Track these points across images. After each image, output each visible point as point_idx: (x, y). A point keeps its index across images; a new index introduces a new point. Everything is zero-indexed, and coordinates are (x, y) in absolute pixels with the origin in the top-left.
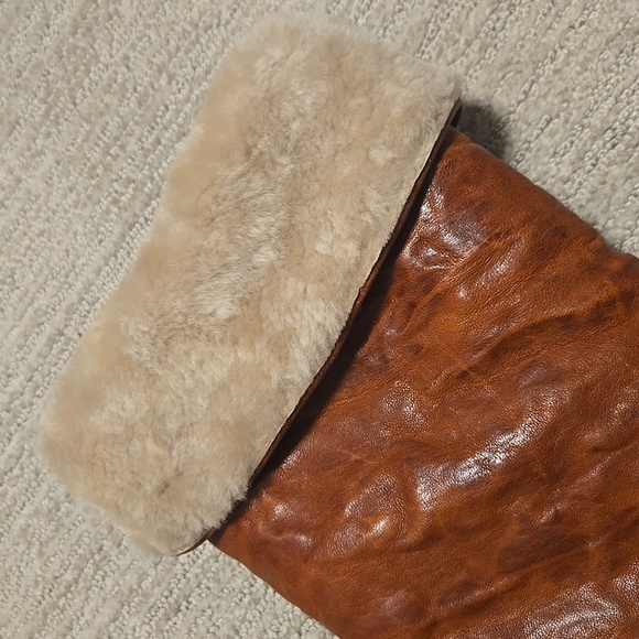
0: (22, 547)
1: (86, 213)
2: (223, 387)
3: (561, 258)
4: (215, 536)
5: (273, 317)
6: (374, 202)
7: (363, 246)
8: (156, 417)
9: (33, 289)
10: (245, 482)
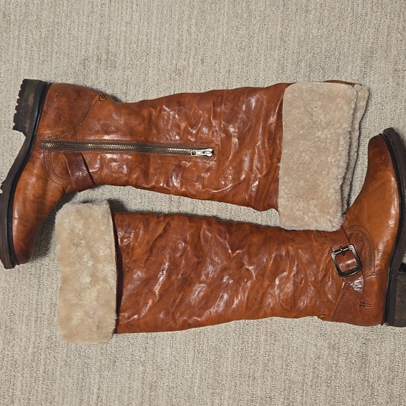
0: (63, 379)
1: (24, 282)
2: (98, 297)
3: (151, 225)
4: (115, 331)
5: (100, 275)
6: (107, 238)
7: (110, 248)
8: (87, 313)
9: (21, 311)
10: (115, 314)
